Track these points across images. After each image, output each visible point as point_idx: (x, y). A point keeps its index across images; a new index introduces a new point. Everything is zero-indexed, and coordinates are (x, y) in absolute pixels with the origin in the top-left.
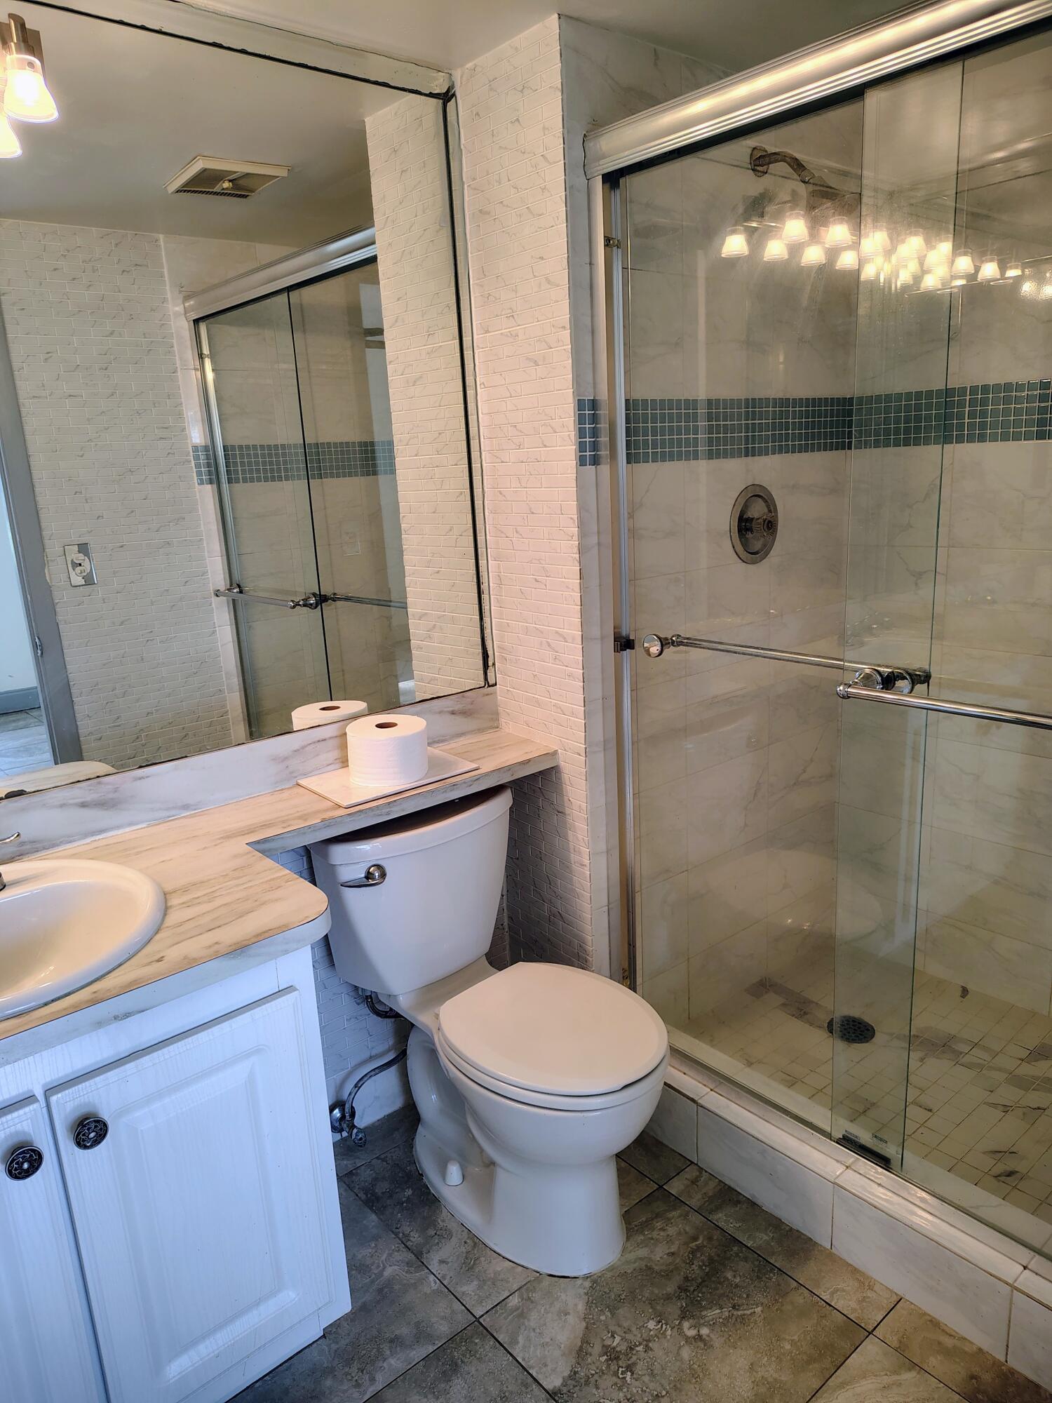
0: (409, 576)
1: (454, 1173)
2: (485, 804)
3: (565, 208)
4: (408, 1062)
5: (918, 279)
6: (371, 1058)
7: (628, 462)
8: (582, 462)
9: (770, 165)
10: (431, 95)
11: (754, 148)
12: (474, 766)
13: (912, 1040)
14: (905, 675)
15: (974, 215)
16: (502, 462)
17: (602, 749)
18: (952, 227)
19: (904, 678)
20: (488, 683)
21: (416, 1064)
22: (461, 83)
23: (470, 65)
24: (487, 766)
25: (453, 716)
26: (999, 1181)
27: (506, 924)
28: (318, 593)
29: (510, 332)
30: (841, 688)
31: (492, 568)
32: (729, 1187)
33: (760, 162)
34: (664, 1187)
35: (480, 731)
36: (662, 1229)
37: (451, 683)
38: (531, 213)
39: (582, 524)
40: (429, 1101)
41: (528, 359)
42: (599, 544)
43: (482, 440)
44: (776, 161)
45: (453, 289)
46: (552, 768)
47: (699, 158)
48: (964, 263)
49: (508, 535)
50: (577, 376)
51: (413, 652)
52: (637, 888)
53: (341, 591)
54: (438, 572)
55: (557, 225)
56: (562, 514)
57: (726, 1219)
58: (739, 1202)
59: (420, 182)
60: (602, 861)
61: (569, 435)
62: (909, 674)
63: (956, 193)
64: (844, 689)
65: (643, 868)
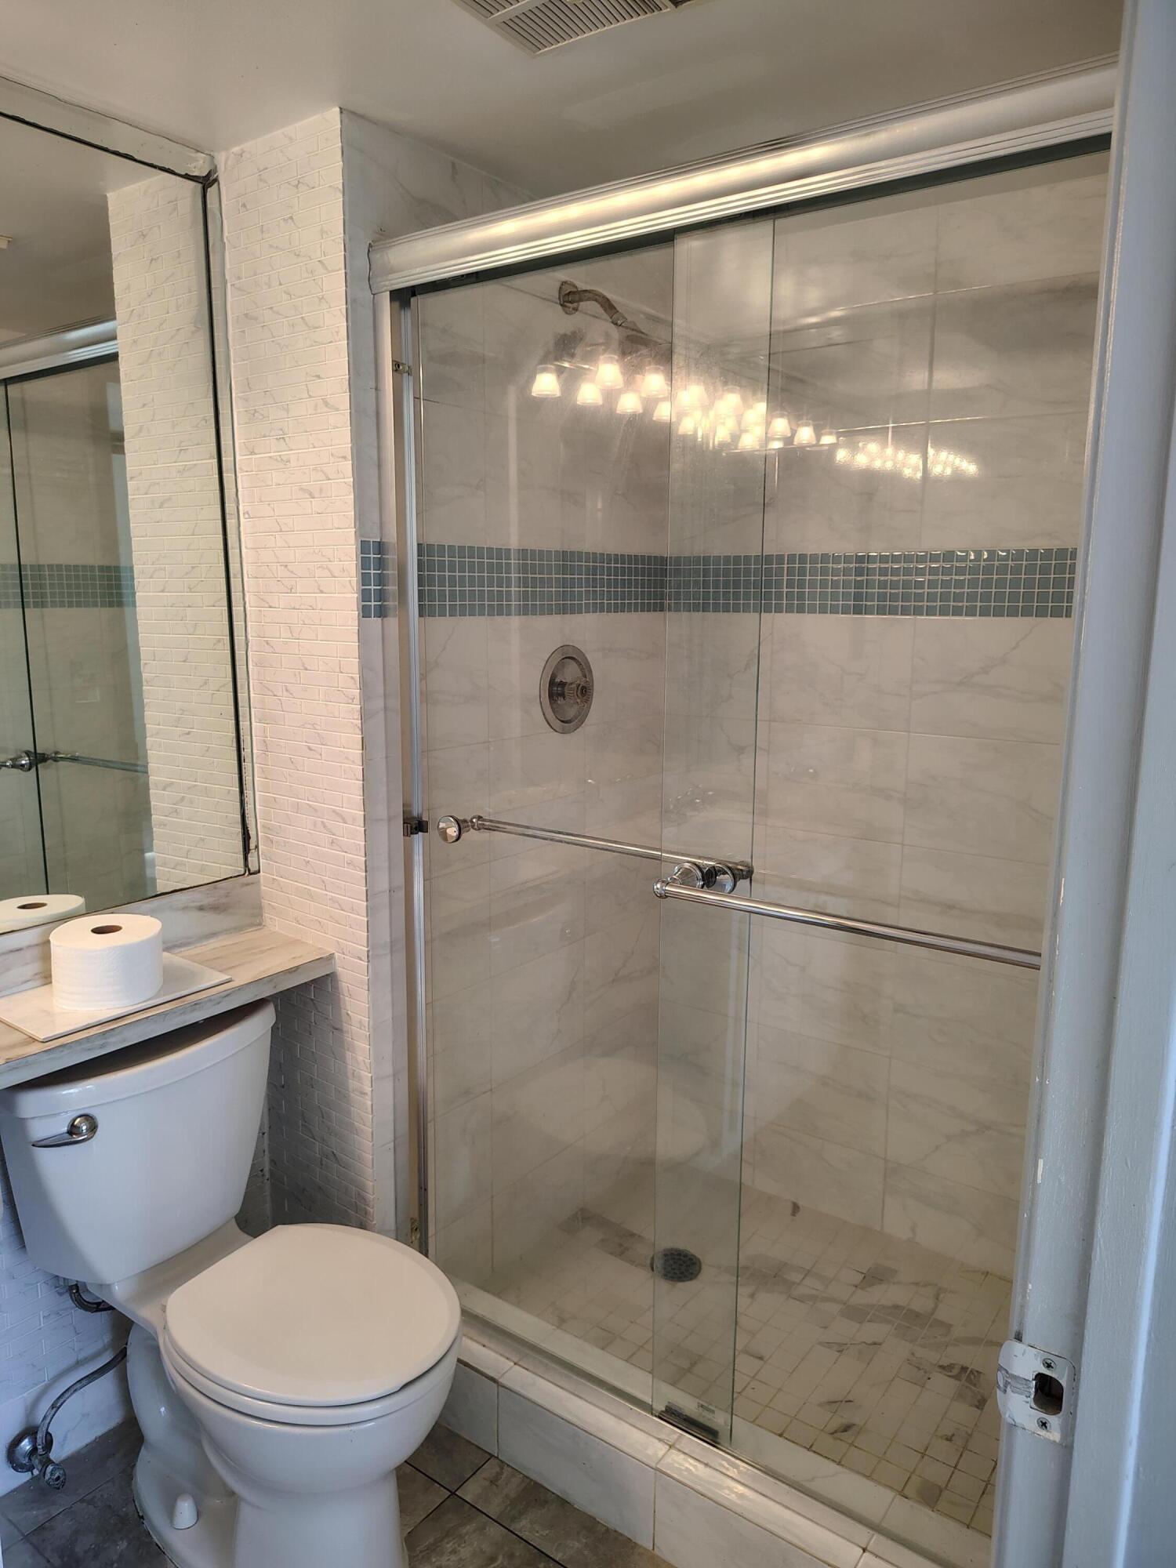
0: (152, 736)
1: (185, 1511)
2: (237, 1025)
3: (345, 324)
4: (129, 1365)
5: (736, 438)
6: (79, 1364)
7: (421, 615)
8: (365, 612)
9: (581, 303)
10: (187, 177)
11: (563, 282)
12: (224, 977)
13: (739, 1273)
14: (726, 869)
15: (789, 378)
16: (270, 607)
17: (388, 951)
18: (766, 387)
19: (725, 873)
20: (249, 870)
21: (137, 1367)
22: (225, 168)
23: (236, 149)
24: (242, 977)
25: (202, 913)
26: (836, 1439)
27: (267, 1169)
28: (33, 750)
29: (280, 456)
30: (659, 886)
31: (256, 730)
32: (536, 1483)
33: (570, 298)
34: (457, 1493)
35: (238, 929)
36: (454, 1552)
37: (202, 870)
38: (306, 324)
39: (364, 685)
40: (154, 1416)
41: (301, 489)
42: (386, 709)
43: (245, 579)
44: (589, 299)
45: (211, 400)
46: (327, 975)
47: (503, 285)
48: (781, 425)
49: (275, 693)
50: (360, 515)
51: (154, 829)
52: (430, 1117)
53: (65, 747)
54: (188, 733)
55: (336, 342)
56: (341, 672)
57: (529, 1526)
58: (546, 1502)
59: (173, 274)
60: (388, 1086)
61: (350, 581)
62: (729, 868)
63: (770, 354)
64: (662, 887)
65: (437, 1093)
